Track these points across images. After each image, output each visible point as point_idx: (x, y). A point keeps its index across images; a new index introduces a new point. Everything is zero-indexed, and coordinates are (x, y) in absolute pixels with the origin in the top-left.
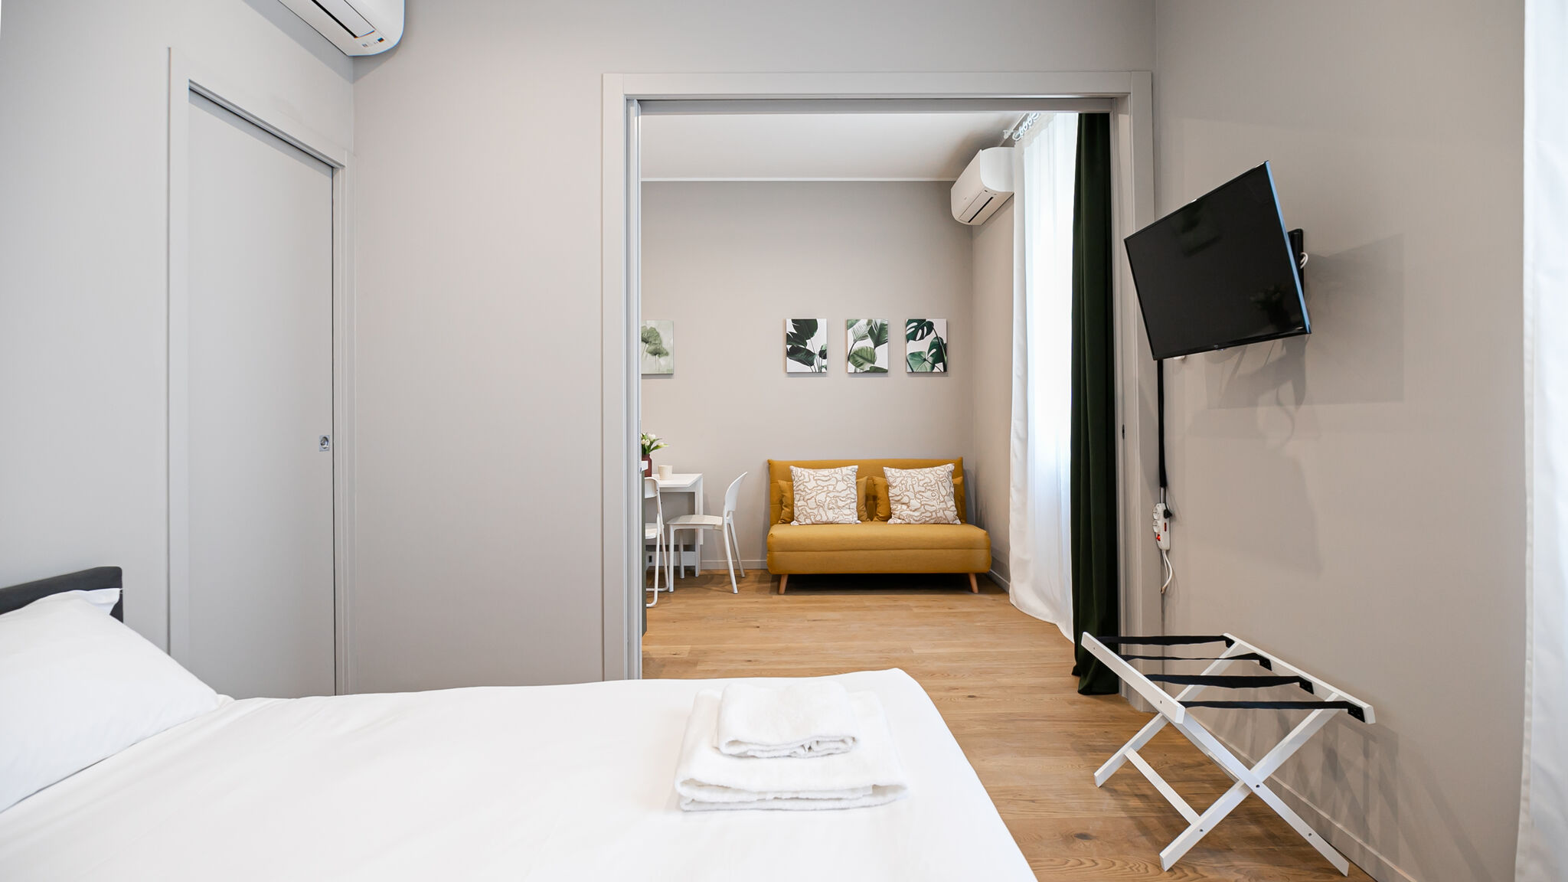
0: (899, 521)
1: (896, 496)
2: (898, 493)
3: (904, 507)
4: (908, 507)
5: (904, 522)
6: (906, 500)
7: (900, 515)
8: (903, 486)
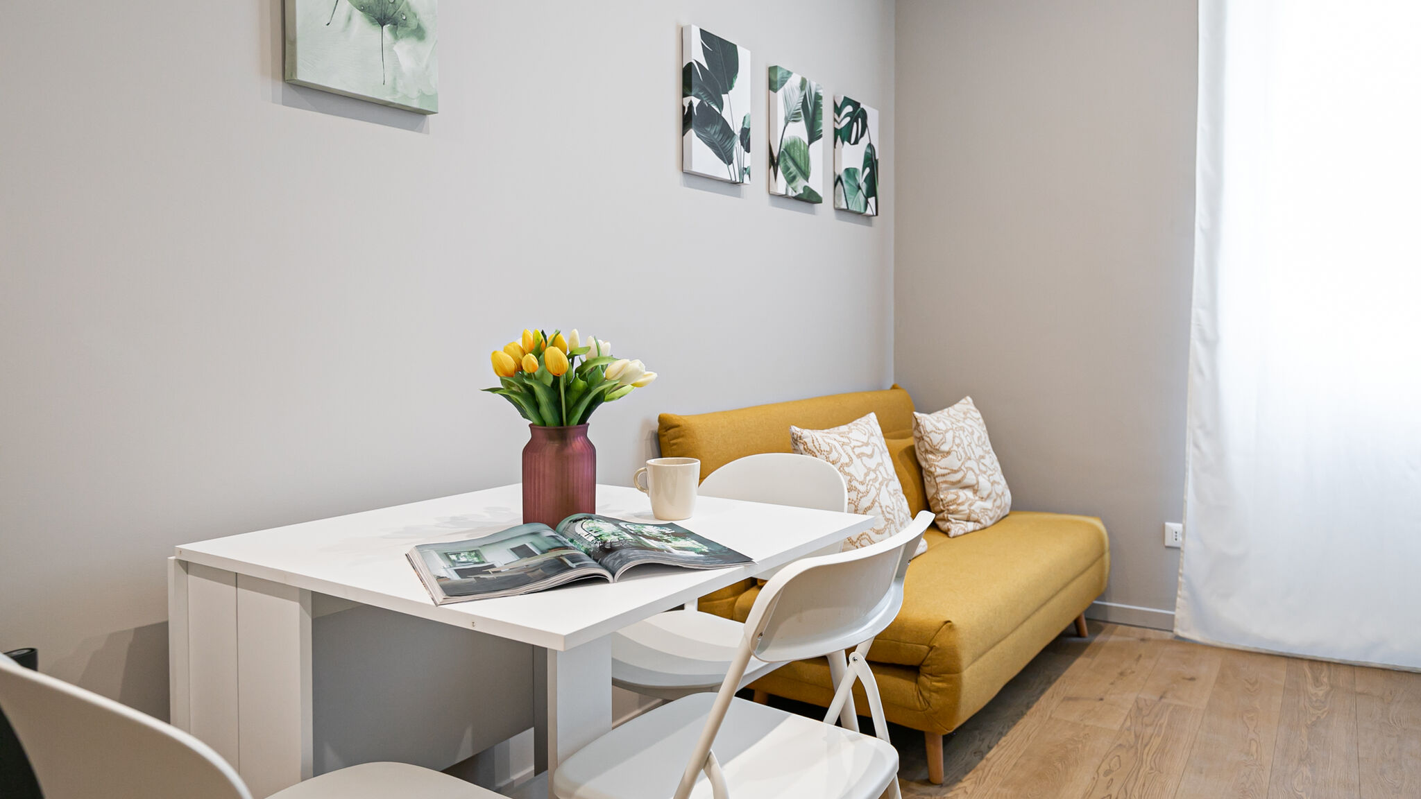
0: (971, 526)
1: (955, 472)
2: (956, 466)
3: (969, 493)
4: (975, 492)
5: (978, 526)
6: (970, 479)
7: (971, 512)
8: (960, 450)
